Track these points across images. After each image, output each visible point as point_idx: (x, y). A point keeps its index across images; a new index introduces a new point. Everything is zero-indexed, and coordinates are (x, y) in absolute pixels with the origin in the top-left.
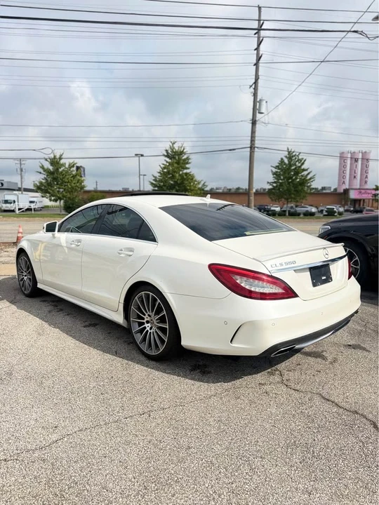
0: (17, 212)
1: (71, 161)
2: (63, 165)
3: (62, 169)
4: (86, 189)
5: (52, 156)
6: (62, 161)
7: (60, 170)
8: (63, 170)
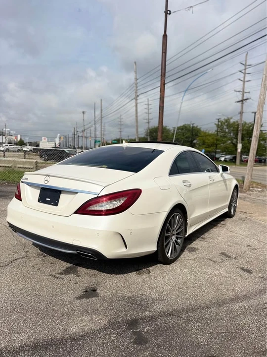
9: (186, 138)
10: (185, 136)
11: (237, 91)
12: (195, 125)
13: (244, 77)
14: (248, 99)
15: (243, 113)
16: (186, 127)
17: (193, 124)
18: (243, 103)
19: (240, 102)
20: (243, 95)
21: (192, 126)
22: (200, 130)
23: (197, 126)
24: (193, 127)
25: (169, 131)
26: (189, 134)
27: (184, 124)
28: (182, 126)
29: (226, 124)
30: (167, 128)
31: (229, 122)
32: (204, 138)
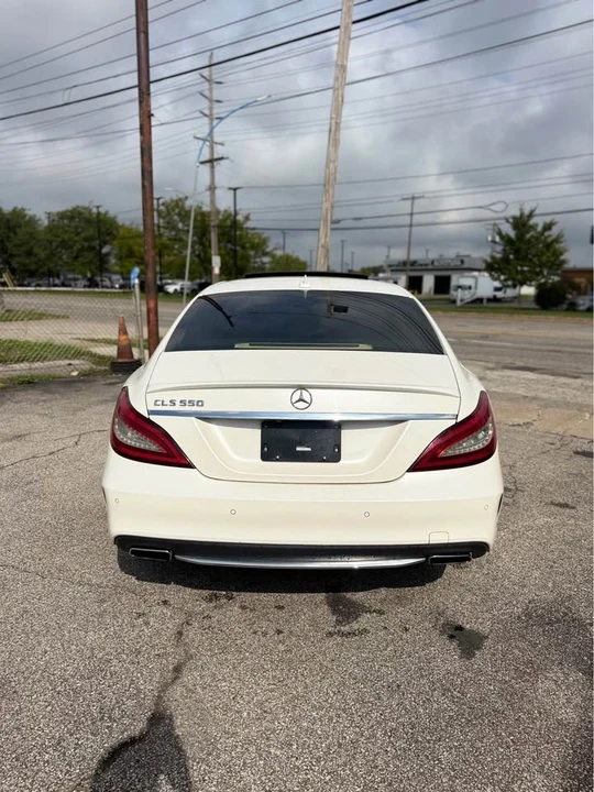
0: (459, 303)
1: (548, 219)
2: (533, 227)
3: (531, 234)
4: (566, 266)
5: (518, 214)
6: (532, 222)
7: (528, 236)
8: (532, 237)
9: (86, 239)
10: (83, 235)
11: (198, 138)
12: (102, 210)
13: (211, 109)
14: (221, 159)
15: (215, 188)
16: (80, 213)
17: (98, 207)
18: (213, 167)
19: (208, 165)
20: (212, 148)
21: (95, 210)
22: (115, 222)
23: (106, 213)
24: (99, 214)
25: (32, 221)
26: (91, 232)
27: (75, 205)
28: (71, 212)
29: (177, 210)
30: (29, 213)
31: (183, 207)
32: (131, 242)
